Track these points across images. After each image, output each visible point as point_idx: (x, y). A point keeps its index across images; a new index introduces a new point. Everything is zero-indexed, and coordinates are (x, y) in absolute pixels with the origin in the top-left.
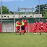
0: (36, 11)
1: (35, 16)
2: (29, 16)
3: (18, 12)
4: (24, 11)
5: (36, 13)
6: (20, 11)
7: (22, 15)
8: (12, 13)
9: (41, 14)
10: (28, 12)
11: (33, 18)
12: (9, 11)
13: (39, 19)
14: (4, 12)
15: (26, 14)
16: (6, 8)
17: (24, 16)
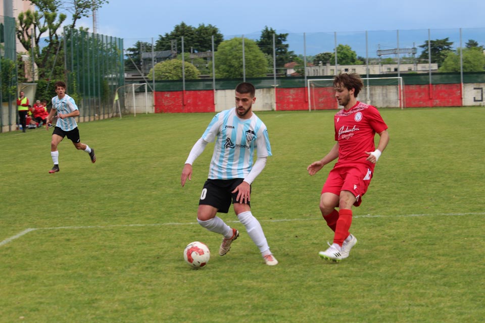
0: (422, 57)
1: (420, 68)
2: (404, 68)
3: (378, 59)
4: (392, 56)
5: (423, 60)
6: (383, 57)
7: (389, 66)
8: (363, 62)
9: (433, 62)
10: (404, 58)
11: (416, 72)
12: (357, 57)
13: (428, 74)
14: (343, 59)
15: (397, 63)
16: (348, 50)
17: (393, 67)
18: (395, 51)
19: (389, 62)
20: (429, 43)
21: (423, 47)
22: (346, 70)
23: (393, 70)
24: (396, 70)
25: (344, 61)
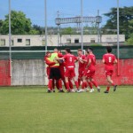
1: (105, 40)
2: (86, 40)
3: (56, 28)
4: (73, 25)
5: (108, 30)
6: (62, 26)
7: (69, 37)
8: (40, 31)
9: (121, 33)
10: (86, 28)
11: (100, 44)
12: (32, 26)
13: (116, 47)
14: (16, 27)
15: (79, 34)
16: (22, 16)
17: (73, 38)
18: (77, 20)
19: (69, 32)
20: (118, 11)
21: (108, 15)
22: (20, 40)
23: (73, 41)
24: (77, 41)
25: (17, 30)
